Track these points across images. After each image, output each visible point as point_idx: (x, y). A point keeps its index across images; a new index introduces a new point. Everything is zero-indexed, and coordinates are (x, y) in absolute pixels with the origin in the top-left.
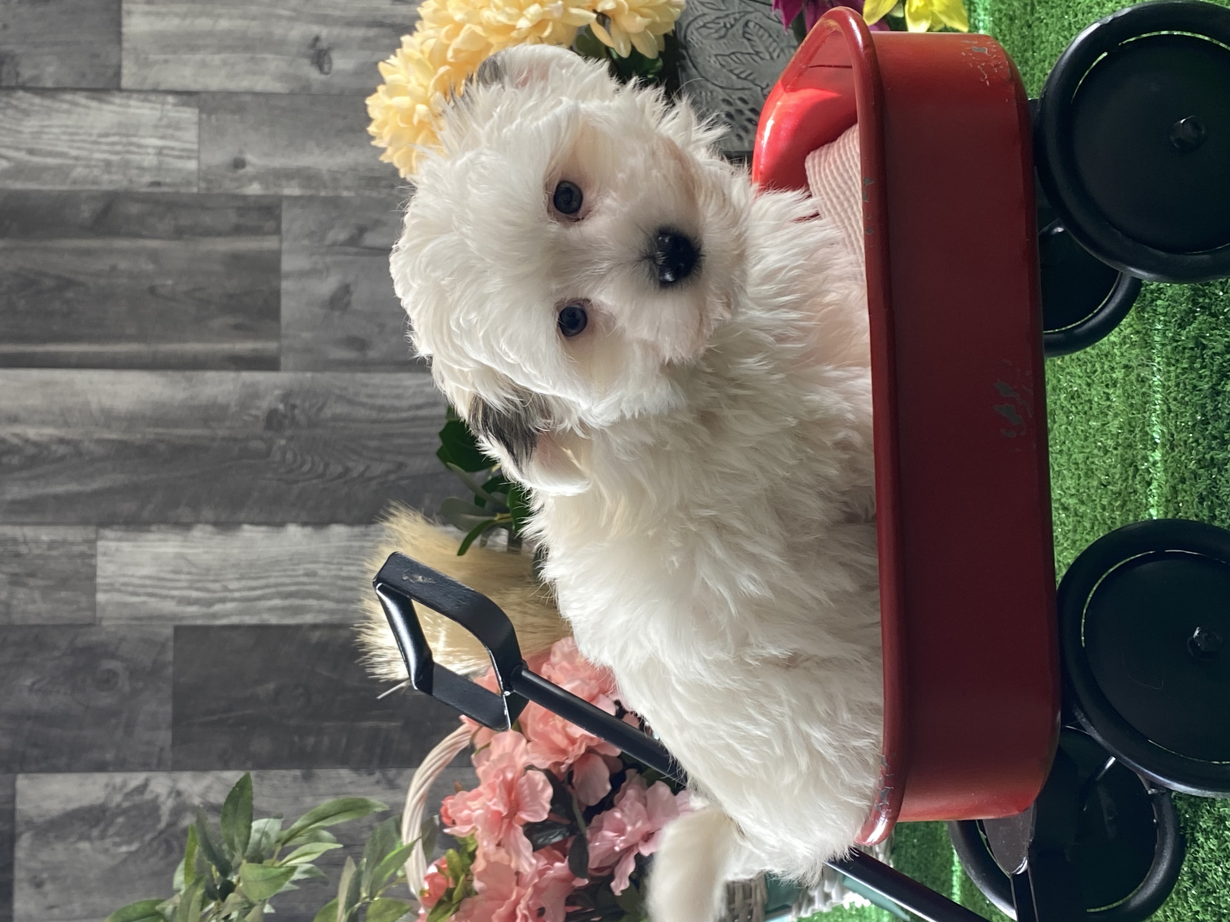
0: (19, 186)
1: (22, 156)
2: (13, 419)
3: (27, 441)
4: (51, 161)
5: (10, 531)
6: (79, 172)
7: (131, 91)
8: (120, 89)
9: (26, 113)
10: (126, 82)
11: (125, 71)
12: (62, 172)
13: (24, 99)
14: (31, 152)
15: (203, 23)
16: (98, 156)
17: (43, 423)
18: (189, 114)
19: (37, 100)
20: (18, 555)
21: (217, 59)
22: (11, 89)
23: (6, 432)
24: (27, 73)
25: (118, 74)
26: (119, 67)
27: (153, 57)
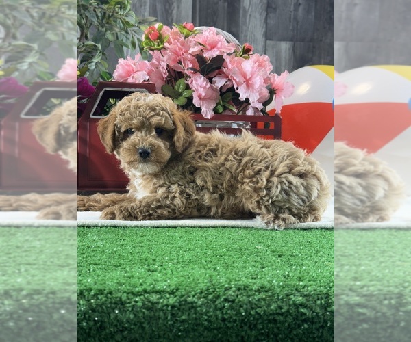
0: (241, 12)
1: (249, 13)
2: (178, 7)
3: (172, 10)
4: (248, 21)
5: (148, 5)
6: (245, 28)
7: (265, 42)
8: (266, 40)
9: (261, 14)
10: (268, 42)
11: (271, 42)
12: (245, 23)
13: (264, 14)
14: (250, 15)
16: (249, 33)
17: (177, 15)
19: (264, 18)
20: (141, 6)
22: (267, 11)
23: (175, 5)
24: (271, 15)
25: (270, 40)
26: (272, 40)
27: (274, 49)
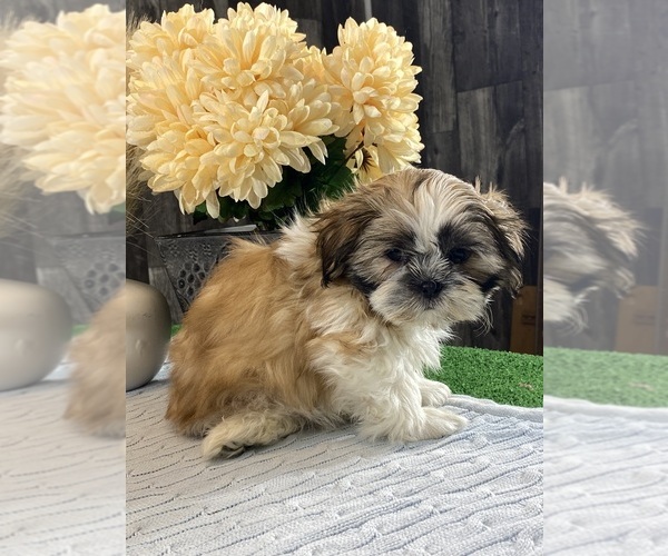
15: (483, 129)
18: (450, 127)
21: (470, 137)
